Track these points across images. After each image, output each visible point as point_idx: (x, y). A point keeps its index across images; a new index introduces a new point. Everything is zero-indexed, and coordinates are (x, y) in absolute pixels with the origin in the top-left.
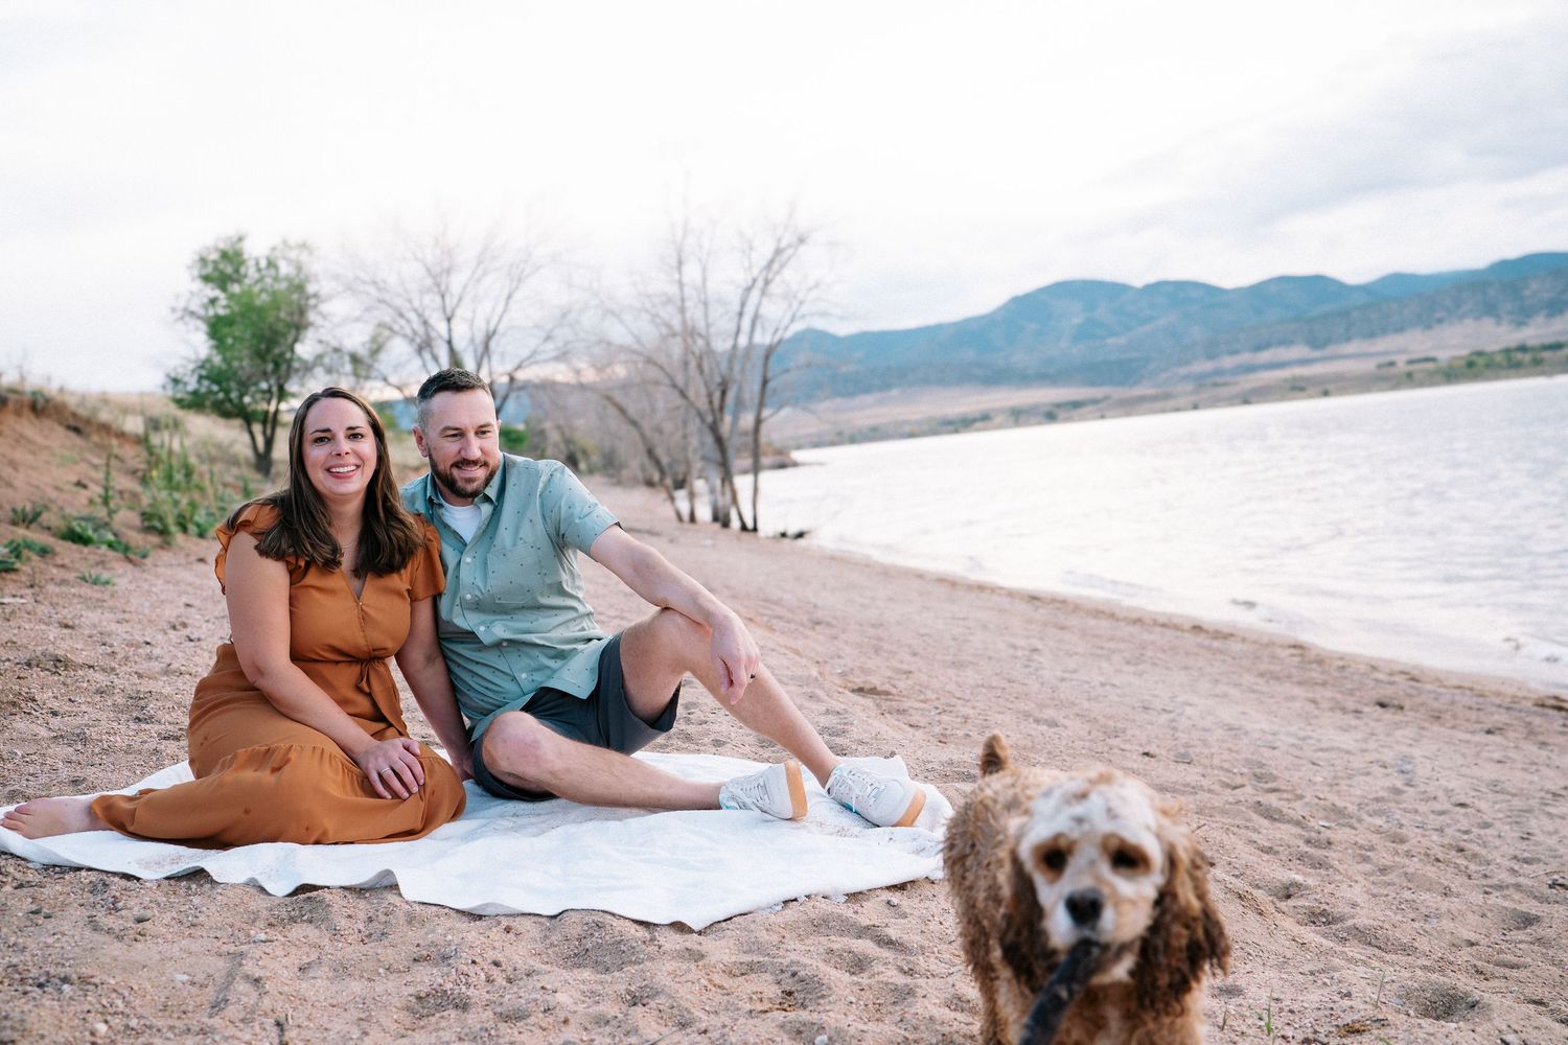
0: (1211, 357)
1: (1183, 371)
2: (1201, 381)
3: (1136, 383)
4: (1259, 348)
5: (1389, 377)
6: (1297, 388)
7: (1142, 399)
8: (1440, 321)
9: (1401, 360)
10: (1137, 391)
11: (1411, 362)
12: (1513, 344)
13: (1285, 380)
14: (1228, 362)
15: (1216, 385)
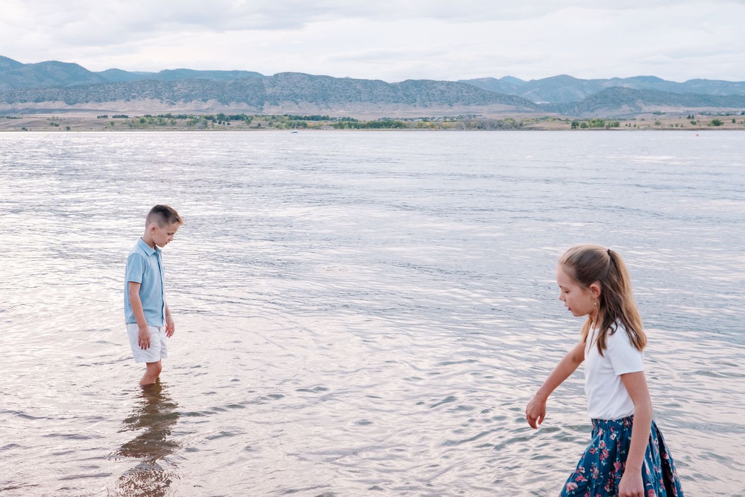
0: (10, 102)
4: (37, 101)
5: (102, 124)
6: (54, 125)
8: (134, 97)
9: (110, 115)
11: (114, 117)
12: (164, 114)
13: (48, 119)
14: (20, 106)
15: (8, 118)
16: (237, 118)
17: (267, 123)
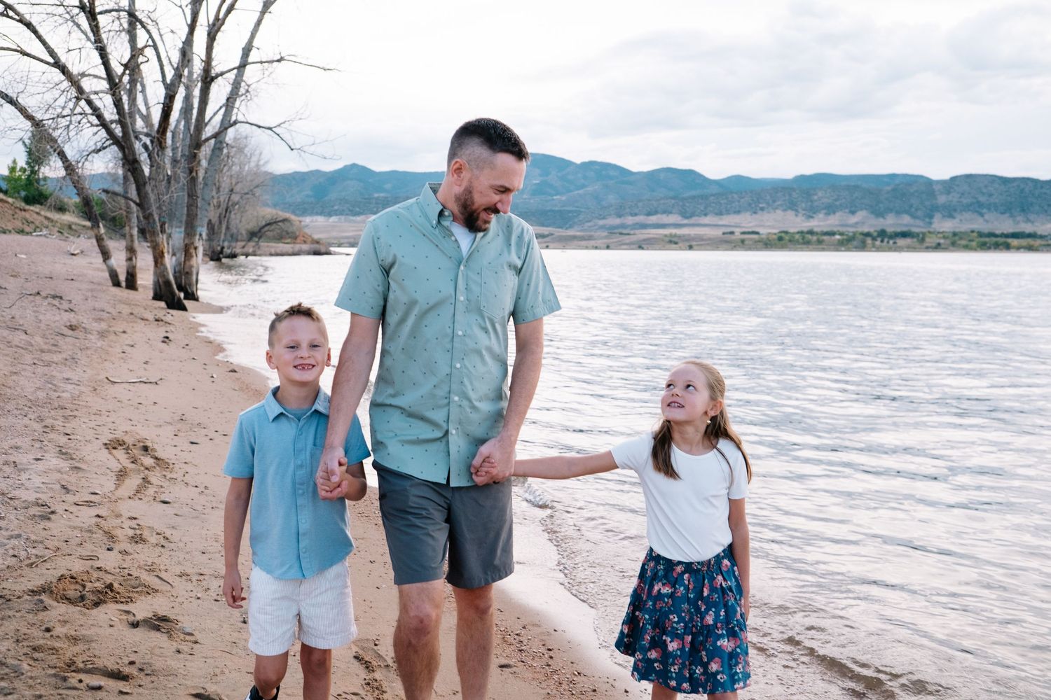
0: (620, 216)
1: (601, 222)
2: (612, 230)
3: (571, 227)
4: (649, 214)
5: (730, 242)
6: (672, 242)
7: (574, 238)
8: (762, 209)
9: (737, 231)
10: (571, 232)
11: (743, 233)
12: (805, 230)
13: (666, 236)
14: (630, 220)
15: (621, 234)
16: (904, 235)
17: (948, 242)
